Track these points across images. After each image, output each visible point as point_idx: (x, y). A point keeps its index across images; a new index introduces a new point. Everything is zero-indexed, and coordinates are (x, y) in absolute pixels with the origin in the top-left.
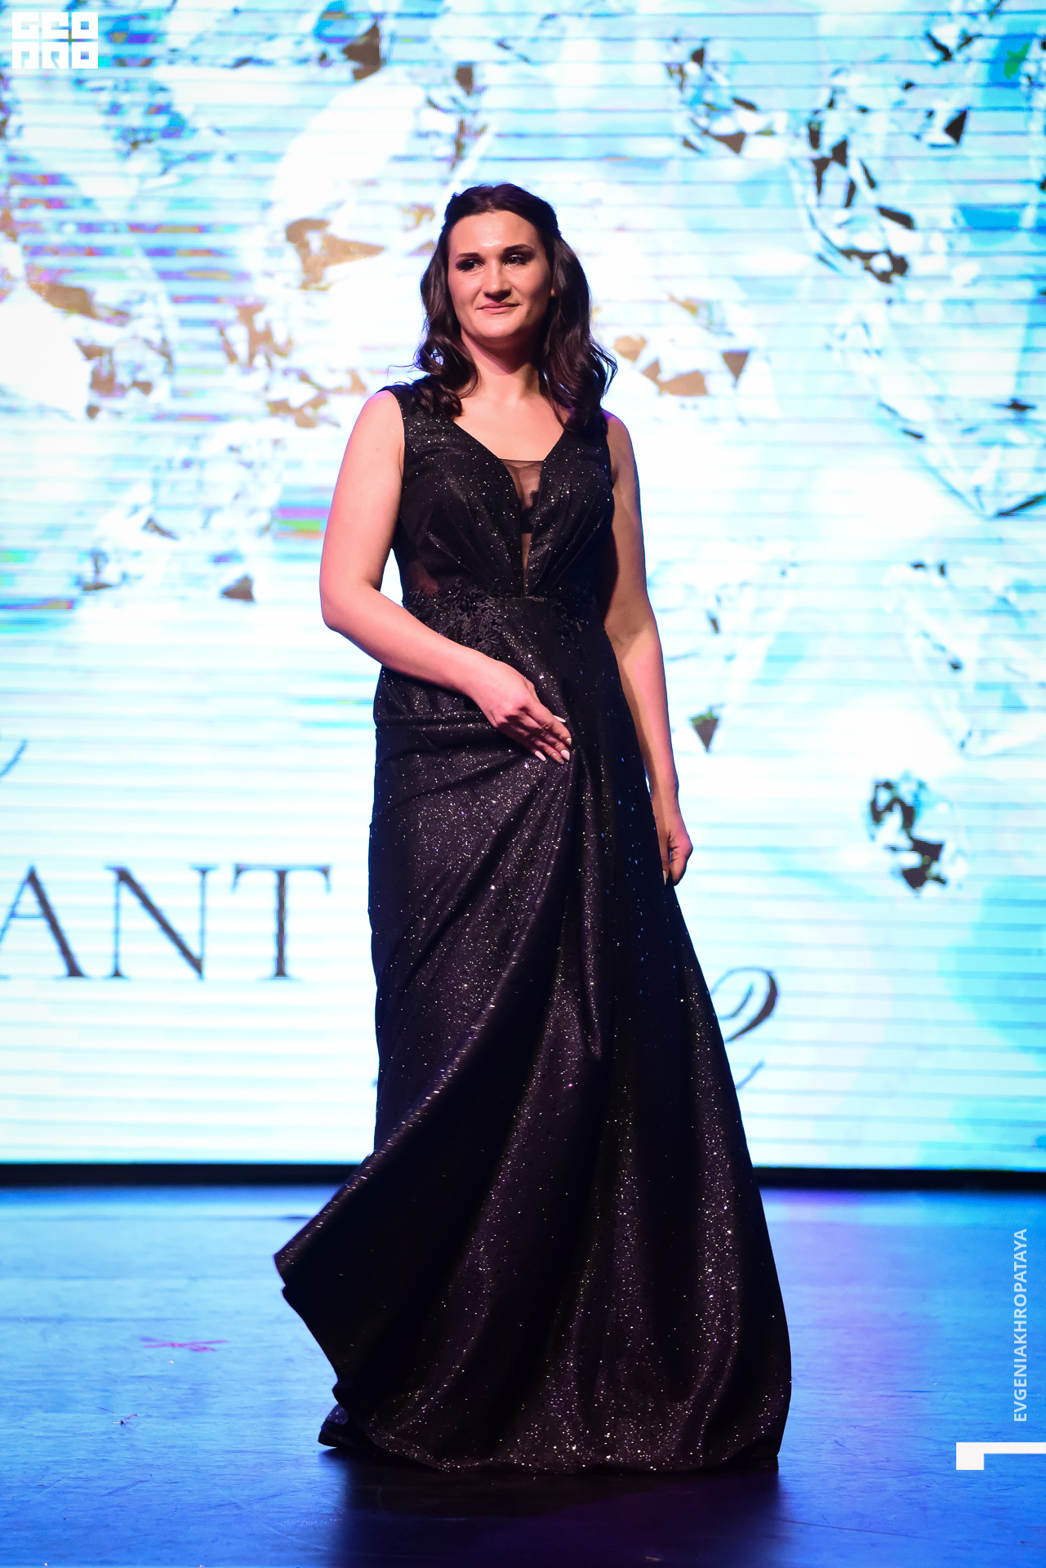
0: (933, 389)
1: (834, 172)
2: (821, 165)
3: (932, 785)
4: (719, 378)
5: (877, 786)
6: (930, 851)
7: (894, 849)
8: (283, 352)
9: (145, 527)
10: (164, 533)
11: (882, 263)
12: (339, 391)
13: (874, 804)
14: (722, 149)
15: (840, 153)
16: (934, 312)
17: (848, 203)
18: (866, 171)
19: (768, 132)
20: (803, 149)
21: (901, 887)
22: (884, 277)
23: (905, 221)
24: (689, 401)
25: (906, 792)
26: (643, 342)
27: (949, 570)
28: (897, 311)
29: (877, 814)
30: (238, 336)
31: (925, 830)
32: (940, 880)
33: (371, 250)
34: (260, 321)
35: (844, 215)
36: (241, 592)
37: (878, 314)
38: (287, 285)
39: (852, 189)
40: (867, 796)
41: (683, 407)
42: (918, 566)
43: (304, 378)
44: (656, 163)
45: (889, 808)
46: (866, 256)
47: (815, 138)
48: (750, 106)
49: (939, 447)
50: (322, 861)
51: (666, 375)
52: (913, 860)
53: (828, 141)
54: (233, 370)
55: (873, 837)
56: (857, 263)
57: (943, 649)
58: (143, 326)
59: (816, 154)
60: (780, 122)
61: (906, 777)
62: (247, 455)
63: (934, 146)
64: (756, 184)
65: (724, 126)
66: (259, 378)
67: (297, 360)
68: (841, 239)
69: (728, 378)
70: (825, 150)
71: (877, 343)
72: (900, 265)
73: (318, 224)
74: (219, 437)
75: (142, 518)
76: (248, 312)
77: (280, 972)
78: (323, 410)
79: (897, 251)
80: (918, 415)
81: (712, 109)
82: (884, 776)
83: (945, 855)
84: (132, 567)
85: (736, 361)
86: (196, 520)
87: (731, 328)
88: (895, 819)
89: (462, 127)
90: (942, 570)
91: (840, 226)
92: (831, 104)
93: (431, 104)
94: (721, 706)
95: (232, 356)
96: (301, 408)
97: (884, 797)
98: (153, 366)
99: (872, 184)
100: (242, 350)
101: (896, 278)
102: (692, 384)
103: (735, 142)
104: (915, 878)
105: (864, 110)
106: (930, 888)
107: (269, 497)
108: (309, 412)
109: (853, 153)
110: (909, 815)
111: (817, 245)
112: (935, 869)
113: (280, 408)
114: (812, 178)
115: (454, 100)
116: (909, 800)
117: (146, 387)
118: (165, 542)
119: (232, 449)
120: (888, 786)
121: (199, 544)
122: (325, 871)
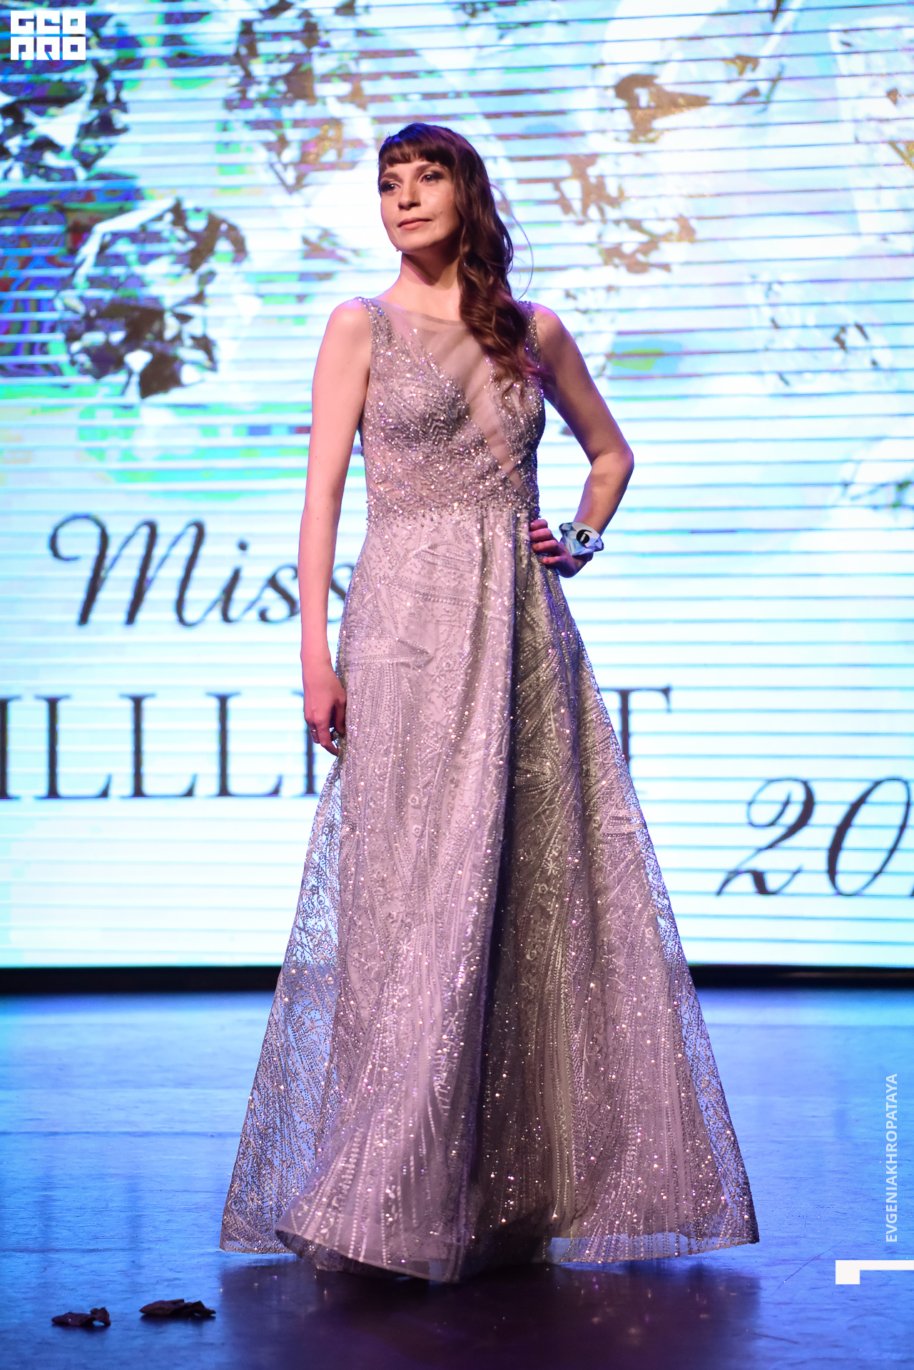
8: (615, 202)
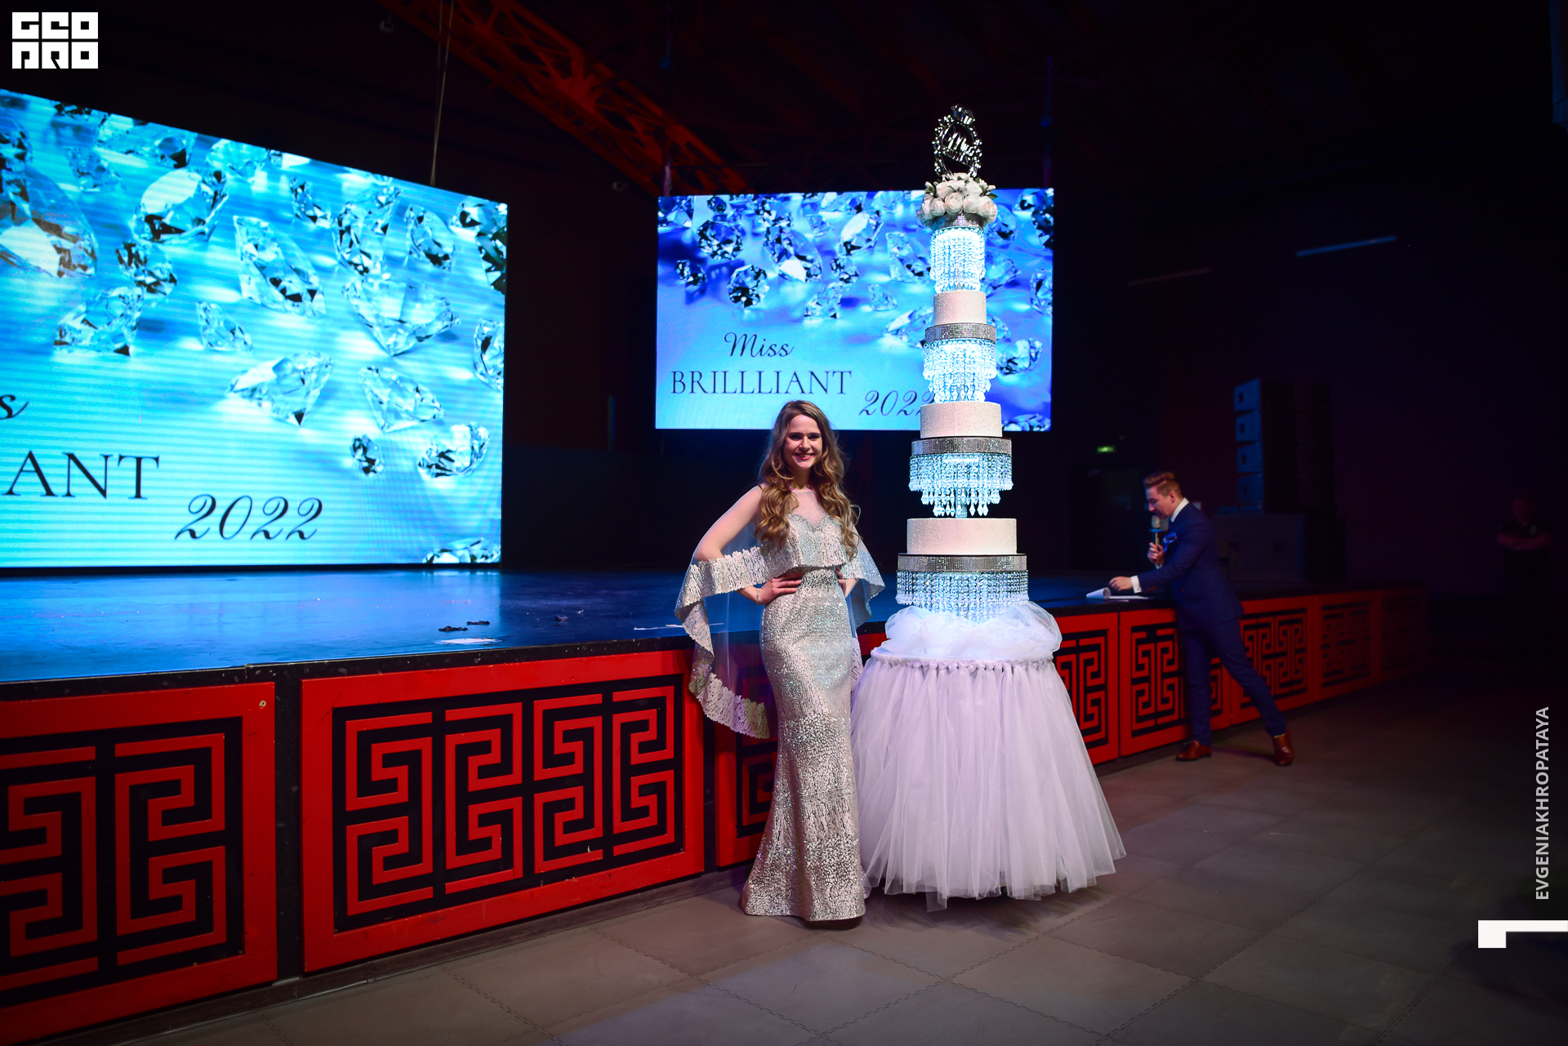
1: (345, 237)
2: (342, 233)
4: (306, 296)
6: (371, 462)
11: (360, 268)
12: (165, 280)
13: (354, 445)
14: (309, 219)
15: (348, 229)
16: (376, 288)
17: (350, 246)
19: (324, 217)
20: (336, 225)
22: (361, 273)
23: (368, 256)
24: (296, 304)
26: (280, 281)
27: (379, 371)
28: (365, 285)
29: (355, 449)
31: (370, 455)
33: (179, 231)
36: (124, 351)
37: (359, 286)
38: (145, 239)
39: (351, 243)
41: (294, 305)
42: (370, 369)
43: (151, 274)
44: (288, 222)
45: (359, 447)
46: (356, 265)
47: (340, 223)
48: (319, 208)
49: (377, 330)
50: (155, 456)
51: (289, 293)
52: (366, 464)
53: (345, 223)
55: (354, 456)
56: (352, 268)
57: (377, 396)
59: (340, 228)
60: (329, 214)
61: (365, 437)
63: (377, 234)
65: (310, 213)
66: (133, 269)
68: (347, 257)
69: (309, 297)
70: (343, 228)
71: (358, 294)
72: (366, 270)
73: (159, 218)
76: (129, 247)
78: (159, 288)
79: (366, 265)
80: (371, 320)
81: (307, 207)
83: (377, 462)
85: (312, 293)
88: (360, 451)
89: (216, 193)
91: (348, 253)
92: (346, 213)
95: (121, 261)
97: (357, 444)
99: (358, 242)
100: (126, 259)
101: (365, 274)
102: (296, 298)
103: (314, 219)
104: (367, 470)
105: (356, 217)
108: (153, 287)
109: (352, 231)
110: (365, 450)
111: (339, 258)
112: (373, 467)
114: (339, 236)
115: (214, 183)
116: (365, 445)
120: (359, 440)
122: (157, 459)
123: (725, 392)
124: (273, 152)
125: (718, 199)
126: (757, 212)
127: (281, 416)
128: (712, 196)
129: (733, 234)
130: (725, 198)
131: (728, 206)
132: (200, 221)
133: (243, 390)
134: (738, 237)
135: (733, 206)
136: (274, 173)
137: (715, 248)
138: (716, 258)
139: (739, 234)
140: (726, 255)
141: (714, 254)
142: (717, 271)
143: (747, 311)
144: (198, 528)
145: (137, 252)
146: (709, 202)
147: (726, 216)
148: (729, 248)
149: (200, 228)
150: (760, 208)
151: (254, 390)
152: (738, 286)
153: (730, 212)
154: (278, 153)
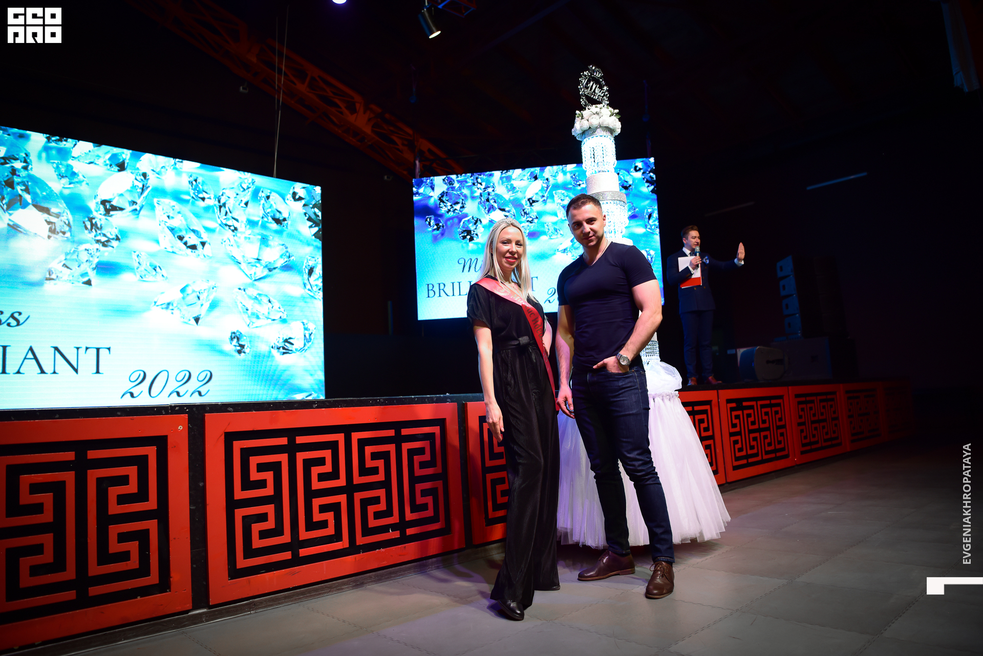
0: (243, 254)
1: (223, 209)
2: (220, 207)
3: (243, 333)
4: (199, 247)
5: (232, 333)
6: (242, 346)
7: (235, 346)
9: (63, 266)
10: (68, 268)
12: (113, 239)
13: (231, 337)
14: (200, 200)
15: (224, 204)
17: (226, 215)
18: (229, 209)
19: (210, 198)
20: (217, 203)
21: (237, 354)
22: (233, 231)
23: (237, 220)
24: (193, 251)
25: (238, 334)
26: (184, 237)
27: (246, 290)
29: (232, 339)
30: (88, 225)
32: (244, 352)
33: (121, 209)
34: (94, 221)
35: (225, 217)
36: (89, 283)
37: (232, 238)
38: (101, 214)
39: (226, 213)
40: (230, 335)
42: (240, 289)
43: (104, 235)
45: (234, 338)
46: (230, 226)
47: (219, 202)
49: (243, 266)
50: (108, 347)
51: (189, 244)
52: (239, 348)
53: (222, 202)
54: (87, 232)
56: (228, 227)
58: (64, 218)
59: (220, 205)
60: (212, 197)
61: (238, 331)
62: (90, 252)
63: (242, 207)
64: (207, 209)
65: (201, 196)
67: (104, 231)
68: (224, 222)
69: (201, 247)
70: (221, 204)
71: (231, 244)
72: (236, 229)
73: (109, 202)
74: (82, 247)
75: (62, 264)
76: (91, 219)
77: (98, 372)
78: (109, 244)
79: (235, 226)
80: (240, 259)
81: (199, 192)
82: (233, 332)
83: (245, 347)
84: (60, 275)
85: (203, 244)
86: (77, 264)
87: (202, 236)
88: (235, 340)
89: (143, 186)
90: (244, 290)
92: (222, 195)
93: (136, 179)
94: (200, 315)
95: (86, 228)
96: (104, 242)
97: (233, 335)
98: (66, 228)
99: (231, 212)
100: (89, 226)
101: (235, 231)
102: (193, 247)
103: (203, 199)
104: (239, 352)
105: (229, 198)
106: (243, 354)
107: (95, 261)
108: (105, 243)
109: (227, 206)
110: (238, 339)
111: (220, 222)
112: (243, 350)
113: (98, 241)
114: (219, 209)
115: (142, 180)
116: (238, 336)
117: (64, 233)
118: (69, 270)
119: (86, 250)
120: (234, 333)
121: (77, 271)
122: (109, 349)
123: (460, 295)
124: (177, 160)
125: (449, 178)
126: (474, 184)
127: (186, 320)
128: (445, 176)
129: (460, 198)
130: (454, 177)
131: (456, 181)
132: (134, 203)
133: (162, 305)
134: (463, 200)
135: (459, 181)
136: (179, 173)
137: (449, 207)
138: (450, 213)
139: (463, 198)
140: (456, 211)
141: (449, 210)
142: (451, 221)
143: (471, 244)
144: (136, 391)
145: (96, 222)
146: (444, 180)
147: (454, 187)
148: (458, 207)
149: (134, 207)
150: (475, 181)
151: (169, 304)
152: (464, 229)
153: (457, 185)
154: (181, 160)
